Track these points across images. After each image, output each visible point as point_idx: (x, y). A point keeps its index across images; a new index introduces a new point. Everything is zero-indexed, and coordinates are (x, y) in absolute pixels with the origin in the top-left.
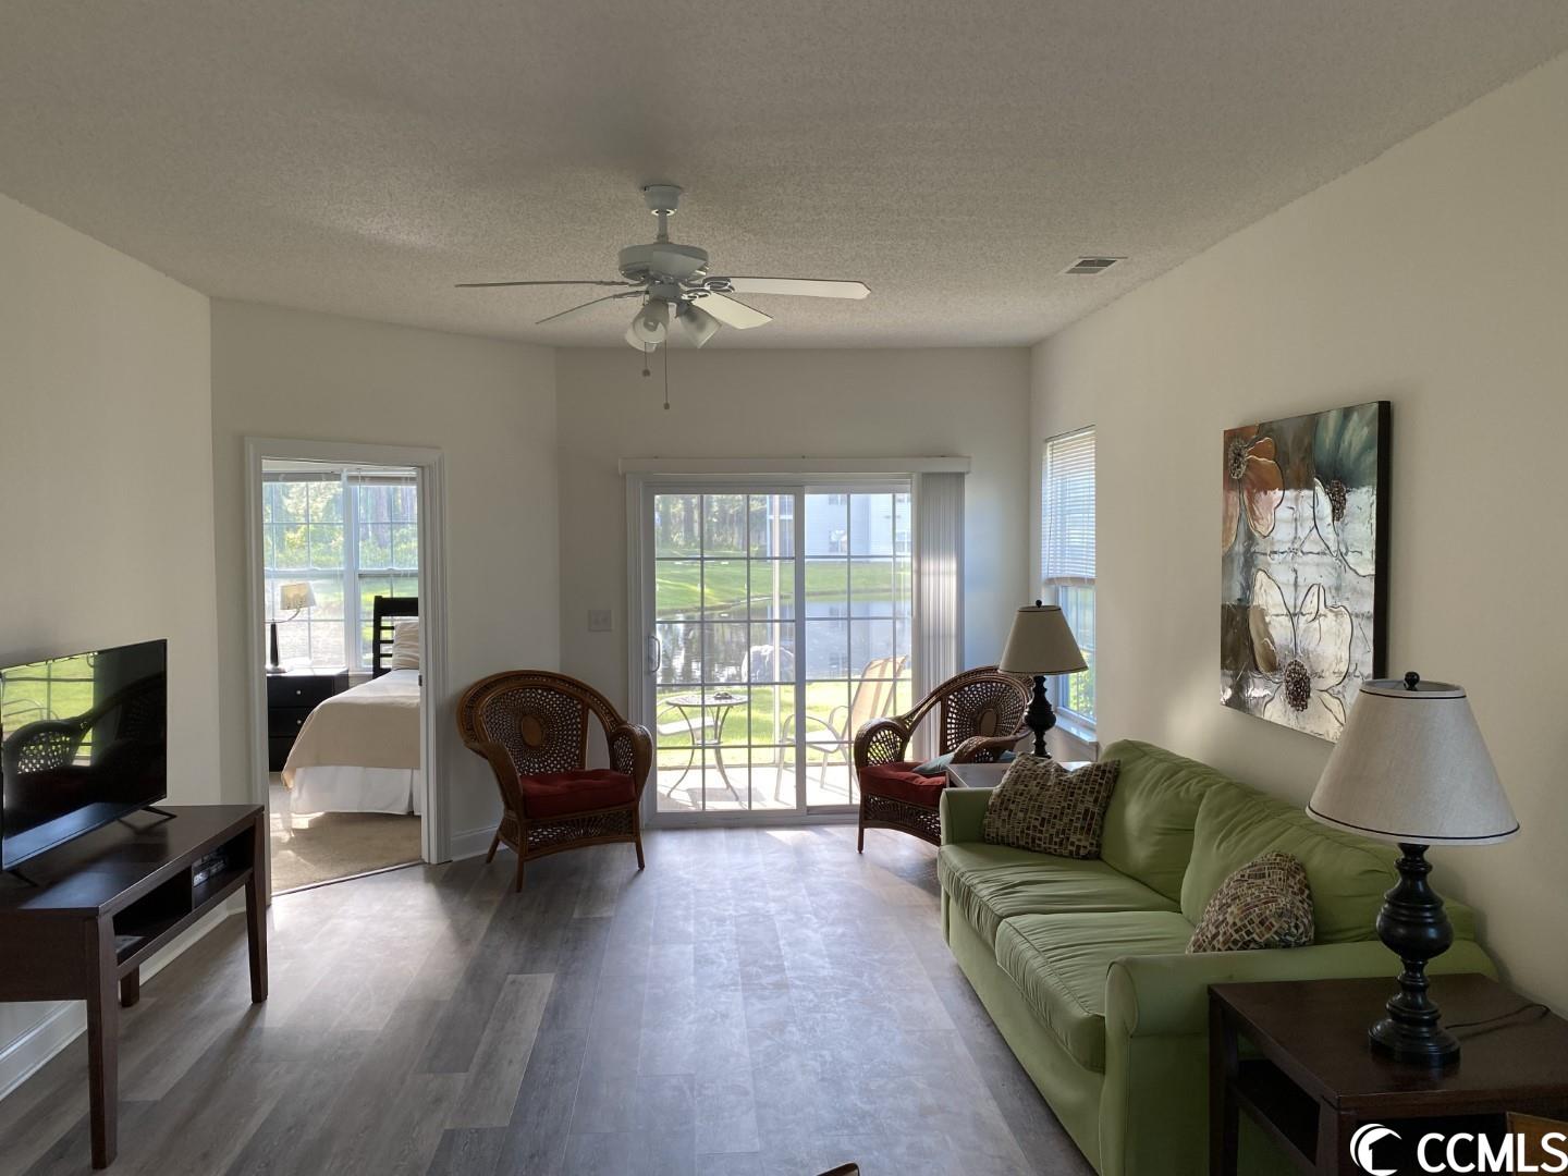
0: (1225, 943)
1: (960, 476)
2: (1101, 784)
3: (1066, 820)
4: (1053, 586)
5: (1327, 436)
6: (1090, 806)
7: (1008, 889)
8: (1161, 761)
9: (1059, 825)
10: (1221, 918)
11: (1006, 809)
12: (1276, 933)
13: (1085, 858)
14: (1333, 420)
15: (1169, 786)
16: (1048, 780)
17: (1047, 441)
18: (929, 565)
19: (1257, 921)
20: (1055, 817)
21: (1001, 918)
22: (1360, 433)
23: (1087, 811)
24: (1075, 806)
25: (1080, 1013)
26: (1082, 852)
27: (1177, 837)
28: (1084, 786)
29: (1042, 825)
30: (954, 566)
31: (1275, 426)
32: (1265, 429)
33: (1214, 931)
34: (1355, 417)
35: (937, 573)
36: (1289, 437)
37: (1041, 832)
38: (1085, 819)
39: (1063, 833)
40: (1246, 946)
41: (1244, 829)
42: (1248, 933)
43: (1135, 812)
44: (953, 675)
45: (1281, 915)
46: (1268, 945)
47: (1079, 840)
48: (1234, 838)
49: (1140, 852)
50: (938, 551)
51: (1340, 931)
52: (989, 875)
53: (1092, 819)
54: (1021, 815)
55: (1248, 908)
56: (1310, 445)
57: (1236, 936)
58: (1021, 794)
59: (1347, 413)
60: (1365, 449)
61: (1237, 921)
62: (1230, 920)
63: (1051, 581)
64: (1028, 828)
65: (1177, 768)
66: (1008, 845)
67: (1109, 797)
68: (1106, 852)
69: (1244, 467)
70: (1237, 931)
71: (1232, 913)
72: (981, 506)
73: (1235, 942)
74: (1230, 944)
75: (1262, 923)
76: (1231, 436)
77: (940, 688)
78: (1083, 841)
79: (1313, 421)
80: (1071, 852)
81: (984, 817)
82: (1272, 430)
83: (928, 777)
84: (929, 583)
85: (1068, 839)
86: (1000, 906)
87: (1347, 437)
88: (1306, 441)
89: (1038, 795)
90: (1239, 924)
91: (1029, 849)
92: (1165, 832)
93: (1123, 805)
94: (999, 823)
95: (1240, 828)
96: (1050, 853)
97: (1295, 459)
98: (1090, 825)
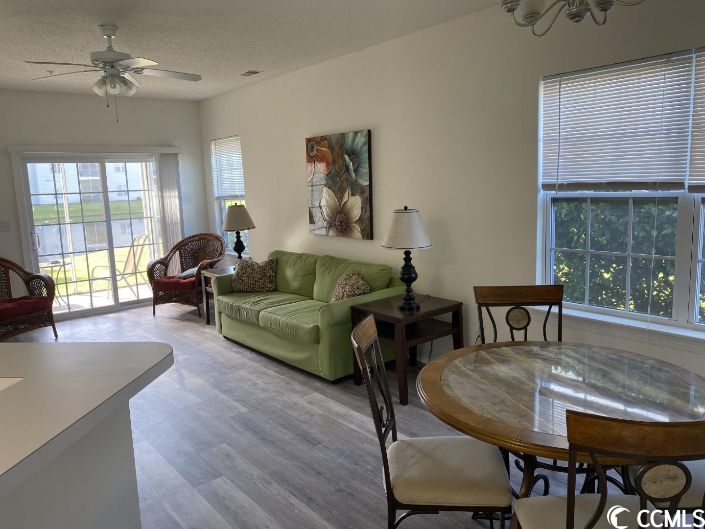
0: (347, 297)
1: (176, 155)
2: (273, 266)
3: (263, 279)
4: (219, 200)
5: (349, 140)
6: (271, 273)
7: (257, 303)
8: (292, 255)
9: (262, 281)
10: (343, 290)
11: (240, 279)
12: (362, 290)
13: (272, 291)
14: (351, 135)
15: (301, 261)
16: (253, 267)
17: (211, 141)
18: (167, 194)
19: (356, 288)
20: (260, 279)
21: (260, 311)
22: (361, 140)
23: (270, 275)
24: (266, 274)
25: (309, 326)
26: (271, 289)
27: (310, 276)
28: (268, 267)
29: (255, 282)
30: (177, 194)
31: (328, 137)
32: (323, 138)
33: (342, 295)
34: (359, 134)
35: (170, 197)
36: (334, 141)
37: (255, 285)
38: (270, 278)
39: (264, 284)
40: (354, 296)
41: (335, 268)
42: (354, 292)
43: (289, 273)
44: (180, 240)
45: (363, 285)
46: (359, 295)
47: (270, 285)
48: (333, 271)
49: (295, 285)
50: (170, 188)
51: (375, 288)
52: (245, 301)
53: (273, 277)
54: (247, 280)
55: (352, 286)
56: (342, 143)
57: (351, 294)
58: (245, 273)
59: (356, 133)
60: (364, 145)
61: (350, 289)
62: (347, 290)
63: (218, 198)
64: (250, 285)
65: (300, 256)
66: (243, 292)
67: (276, 270)
68: (279, 288)
69: (315, 152)
70: (350, 293)
71: (347, 288)
72: (185, 167)
73: (350, 296)
74: (349, 296)
75: (358, 288)
76: (309, 141)
77: (177, 245)
78: (272, 286)
79: (343, 136)
80: (267, 290)
81: (231, 284)
82: (326, 138)
83: (184, 279)
84: (167, 201)
85: (265, 285)
86: (257, 308)
87: (357, 141)
88: (341, 142)
89: (252, 273)
90: (350, 290)
91: (251, 292)
92: (303, 276)
93: (283, 271)
94: (238, 285)
95: (333, 268)
96: (260, 292)
97: (337, 148)
98: (272, 280)
